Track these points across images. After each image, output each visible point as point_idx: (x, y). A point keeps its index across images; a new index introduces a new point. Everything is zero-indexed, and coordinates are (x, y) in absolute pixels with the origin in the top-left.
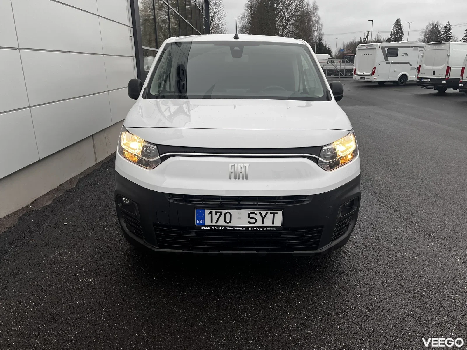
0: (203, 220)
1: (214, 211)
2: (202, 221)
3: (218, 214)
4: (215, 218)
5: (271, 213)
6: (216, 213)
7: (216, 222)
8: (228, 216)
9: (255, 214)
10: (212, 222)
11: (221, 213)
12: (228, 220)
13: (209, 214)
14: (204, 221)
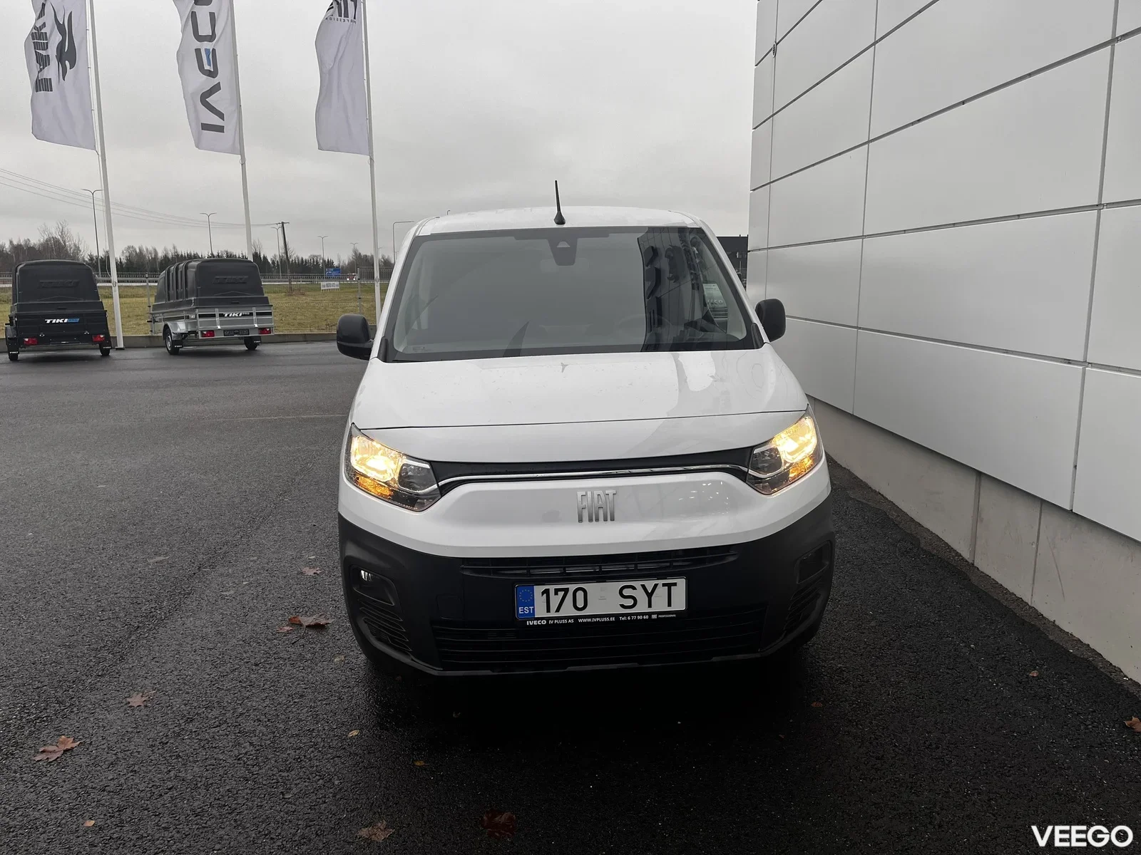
0: (531, 608)
1: (552, 588)
2: (529, 609)
3: (561, 594)
4: (555, 601)
5: (664, 585)
6: (557, 591)
7: (558, 610)
8: (580, 595)
9: (634, 588)
10: (548, 611)
11: (566, 591)
12: (580, 604)
13: (543, 593)
14: (534, 609)
